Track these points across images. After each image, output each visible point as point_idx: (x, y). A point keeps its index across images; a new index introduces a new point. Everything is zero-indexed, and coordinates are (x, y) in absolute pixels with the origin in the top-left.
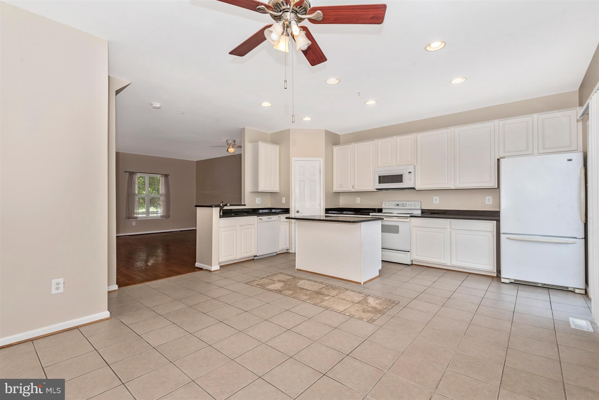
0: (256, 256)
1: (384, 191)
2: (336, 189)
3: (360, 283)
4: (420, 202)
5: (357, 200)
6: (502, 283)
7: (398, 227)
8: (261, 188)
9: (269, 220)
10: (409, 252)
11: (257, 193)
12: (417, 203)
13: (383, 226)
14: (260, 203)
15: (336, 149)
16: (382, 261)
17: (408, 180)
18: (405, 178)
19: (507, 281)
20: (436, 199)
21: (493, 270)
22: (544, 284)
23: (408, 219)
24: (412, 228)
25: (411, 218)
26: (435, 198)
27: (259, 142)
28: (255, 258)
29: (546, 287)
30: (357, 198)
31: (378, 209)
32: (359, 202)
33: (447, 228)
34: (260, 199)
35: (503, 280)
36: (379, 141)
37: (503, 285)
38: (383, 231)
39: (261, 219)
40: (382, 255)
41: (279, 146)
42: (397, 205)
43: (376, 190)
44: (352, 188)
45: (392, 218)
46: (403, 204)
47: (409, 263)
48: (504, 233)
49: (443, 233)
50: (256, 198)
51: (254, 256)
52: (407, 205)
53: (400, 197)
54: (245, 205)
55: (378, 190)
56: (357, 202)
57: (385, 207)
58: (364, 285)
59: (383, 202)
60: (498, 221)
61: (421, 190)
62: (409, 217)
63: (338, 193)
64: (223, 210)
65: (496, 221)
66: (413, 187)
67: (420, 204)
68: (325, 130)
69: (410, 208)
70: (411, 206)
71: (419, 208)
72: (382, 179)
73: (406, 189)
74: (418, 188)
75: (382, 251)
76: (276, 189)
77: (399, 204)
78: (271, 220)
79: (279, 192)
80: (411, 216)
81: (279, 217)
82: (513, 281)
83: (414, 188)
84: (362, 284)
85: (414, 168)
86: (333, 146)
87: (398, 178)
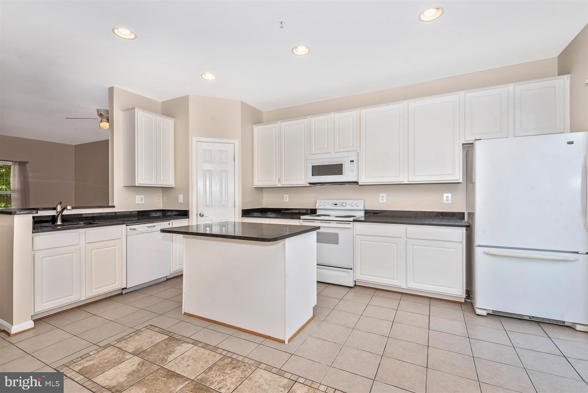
0: (125, 288)
1: (318, 186)
2: (258, 183)
3: (283, 342)
4: (363, 201)
5: (285, 198)
6: (477, 315)
7: (336, 235)
8: (140, 181)
9: (150, 229)
10: (352, 269)
11: (133, 188)
12: (360, 202)
13: (318, 234)
14: (143, 202)
15: (257, 129)
16: (318, 282)
17: (350, 171)
18: (345, 169)
19: (484, 313)
20: (383, 197)
21: (462, 294)
22: (533, 317)
23: (350, 224)
24: (355, 237)
25: (355, 223)
26: (381, 195)
27: (136, 110)
28: (124, 292)
29: (534, 320)
30: (285, 196)
31: (311, 209)
32: (287, 201)
33: (401, 238)
34: (143, 196)
35: (478, 312)
36: (311, 118)
37: (479, 319)
38: (318, 241)
39: (135, 229)
40: (318, 274)
41: (174, 119)
42: (335, 204)
43: (309, 185)
44: (278, 181)
45: (330, 223)
46: (342, 203)
47: (352, 284)
48: (479, 246)
49: (396, 244)
50: (136, 196)
51: (123, 289)
52: (347, 205)
53: (339, 195)
54: (114, 207)
55: (311, 185)
56: (285, 201)
57: (320, 207)
58: (290, 343)
59: (318, 201)
60: (469, 228)
61: (365, 185)
62: (352, 221)
63: (260, 189)
64: (62, 216)
65: (465, 228)
66: (355, 180)
67: (363, 203)
68: (241, 101)
69: (352, 208)
70: (353, 206)
71: (362, 208)
72: (318, 170)
73: (347, 184)
74: (362, 182)
75: (317, 268)
76: (170, 182)
77: (337, 203)
78: (154, 229)
79: (174, 186)
80: (354, 221)
81: (169, 224)
82: (491, 312)
83: (356, 183)
84: (286, 342)
85: (357, 156)
86: (254, 125)
87: (337, 169)
